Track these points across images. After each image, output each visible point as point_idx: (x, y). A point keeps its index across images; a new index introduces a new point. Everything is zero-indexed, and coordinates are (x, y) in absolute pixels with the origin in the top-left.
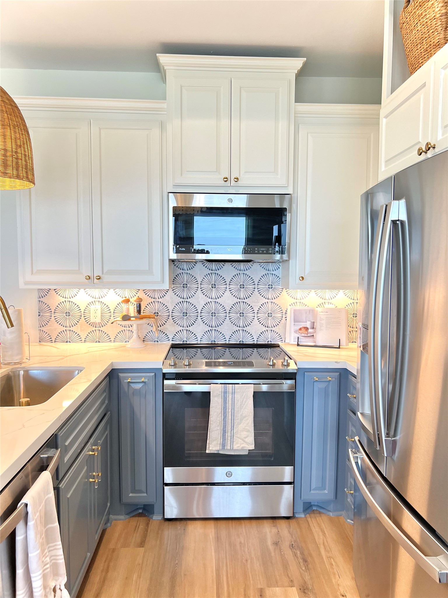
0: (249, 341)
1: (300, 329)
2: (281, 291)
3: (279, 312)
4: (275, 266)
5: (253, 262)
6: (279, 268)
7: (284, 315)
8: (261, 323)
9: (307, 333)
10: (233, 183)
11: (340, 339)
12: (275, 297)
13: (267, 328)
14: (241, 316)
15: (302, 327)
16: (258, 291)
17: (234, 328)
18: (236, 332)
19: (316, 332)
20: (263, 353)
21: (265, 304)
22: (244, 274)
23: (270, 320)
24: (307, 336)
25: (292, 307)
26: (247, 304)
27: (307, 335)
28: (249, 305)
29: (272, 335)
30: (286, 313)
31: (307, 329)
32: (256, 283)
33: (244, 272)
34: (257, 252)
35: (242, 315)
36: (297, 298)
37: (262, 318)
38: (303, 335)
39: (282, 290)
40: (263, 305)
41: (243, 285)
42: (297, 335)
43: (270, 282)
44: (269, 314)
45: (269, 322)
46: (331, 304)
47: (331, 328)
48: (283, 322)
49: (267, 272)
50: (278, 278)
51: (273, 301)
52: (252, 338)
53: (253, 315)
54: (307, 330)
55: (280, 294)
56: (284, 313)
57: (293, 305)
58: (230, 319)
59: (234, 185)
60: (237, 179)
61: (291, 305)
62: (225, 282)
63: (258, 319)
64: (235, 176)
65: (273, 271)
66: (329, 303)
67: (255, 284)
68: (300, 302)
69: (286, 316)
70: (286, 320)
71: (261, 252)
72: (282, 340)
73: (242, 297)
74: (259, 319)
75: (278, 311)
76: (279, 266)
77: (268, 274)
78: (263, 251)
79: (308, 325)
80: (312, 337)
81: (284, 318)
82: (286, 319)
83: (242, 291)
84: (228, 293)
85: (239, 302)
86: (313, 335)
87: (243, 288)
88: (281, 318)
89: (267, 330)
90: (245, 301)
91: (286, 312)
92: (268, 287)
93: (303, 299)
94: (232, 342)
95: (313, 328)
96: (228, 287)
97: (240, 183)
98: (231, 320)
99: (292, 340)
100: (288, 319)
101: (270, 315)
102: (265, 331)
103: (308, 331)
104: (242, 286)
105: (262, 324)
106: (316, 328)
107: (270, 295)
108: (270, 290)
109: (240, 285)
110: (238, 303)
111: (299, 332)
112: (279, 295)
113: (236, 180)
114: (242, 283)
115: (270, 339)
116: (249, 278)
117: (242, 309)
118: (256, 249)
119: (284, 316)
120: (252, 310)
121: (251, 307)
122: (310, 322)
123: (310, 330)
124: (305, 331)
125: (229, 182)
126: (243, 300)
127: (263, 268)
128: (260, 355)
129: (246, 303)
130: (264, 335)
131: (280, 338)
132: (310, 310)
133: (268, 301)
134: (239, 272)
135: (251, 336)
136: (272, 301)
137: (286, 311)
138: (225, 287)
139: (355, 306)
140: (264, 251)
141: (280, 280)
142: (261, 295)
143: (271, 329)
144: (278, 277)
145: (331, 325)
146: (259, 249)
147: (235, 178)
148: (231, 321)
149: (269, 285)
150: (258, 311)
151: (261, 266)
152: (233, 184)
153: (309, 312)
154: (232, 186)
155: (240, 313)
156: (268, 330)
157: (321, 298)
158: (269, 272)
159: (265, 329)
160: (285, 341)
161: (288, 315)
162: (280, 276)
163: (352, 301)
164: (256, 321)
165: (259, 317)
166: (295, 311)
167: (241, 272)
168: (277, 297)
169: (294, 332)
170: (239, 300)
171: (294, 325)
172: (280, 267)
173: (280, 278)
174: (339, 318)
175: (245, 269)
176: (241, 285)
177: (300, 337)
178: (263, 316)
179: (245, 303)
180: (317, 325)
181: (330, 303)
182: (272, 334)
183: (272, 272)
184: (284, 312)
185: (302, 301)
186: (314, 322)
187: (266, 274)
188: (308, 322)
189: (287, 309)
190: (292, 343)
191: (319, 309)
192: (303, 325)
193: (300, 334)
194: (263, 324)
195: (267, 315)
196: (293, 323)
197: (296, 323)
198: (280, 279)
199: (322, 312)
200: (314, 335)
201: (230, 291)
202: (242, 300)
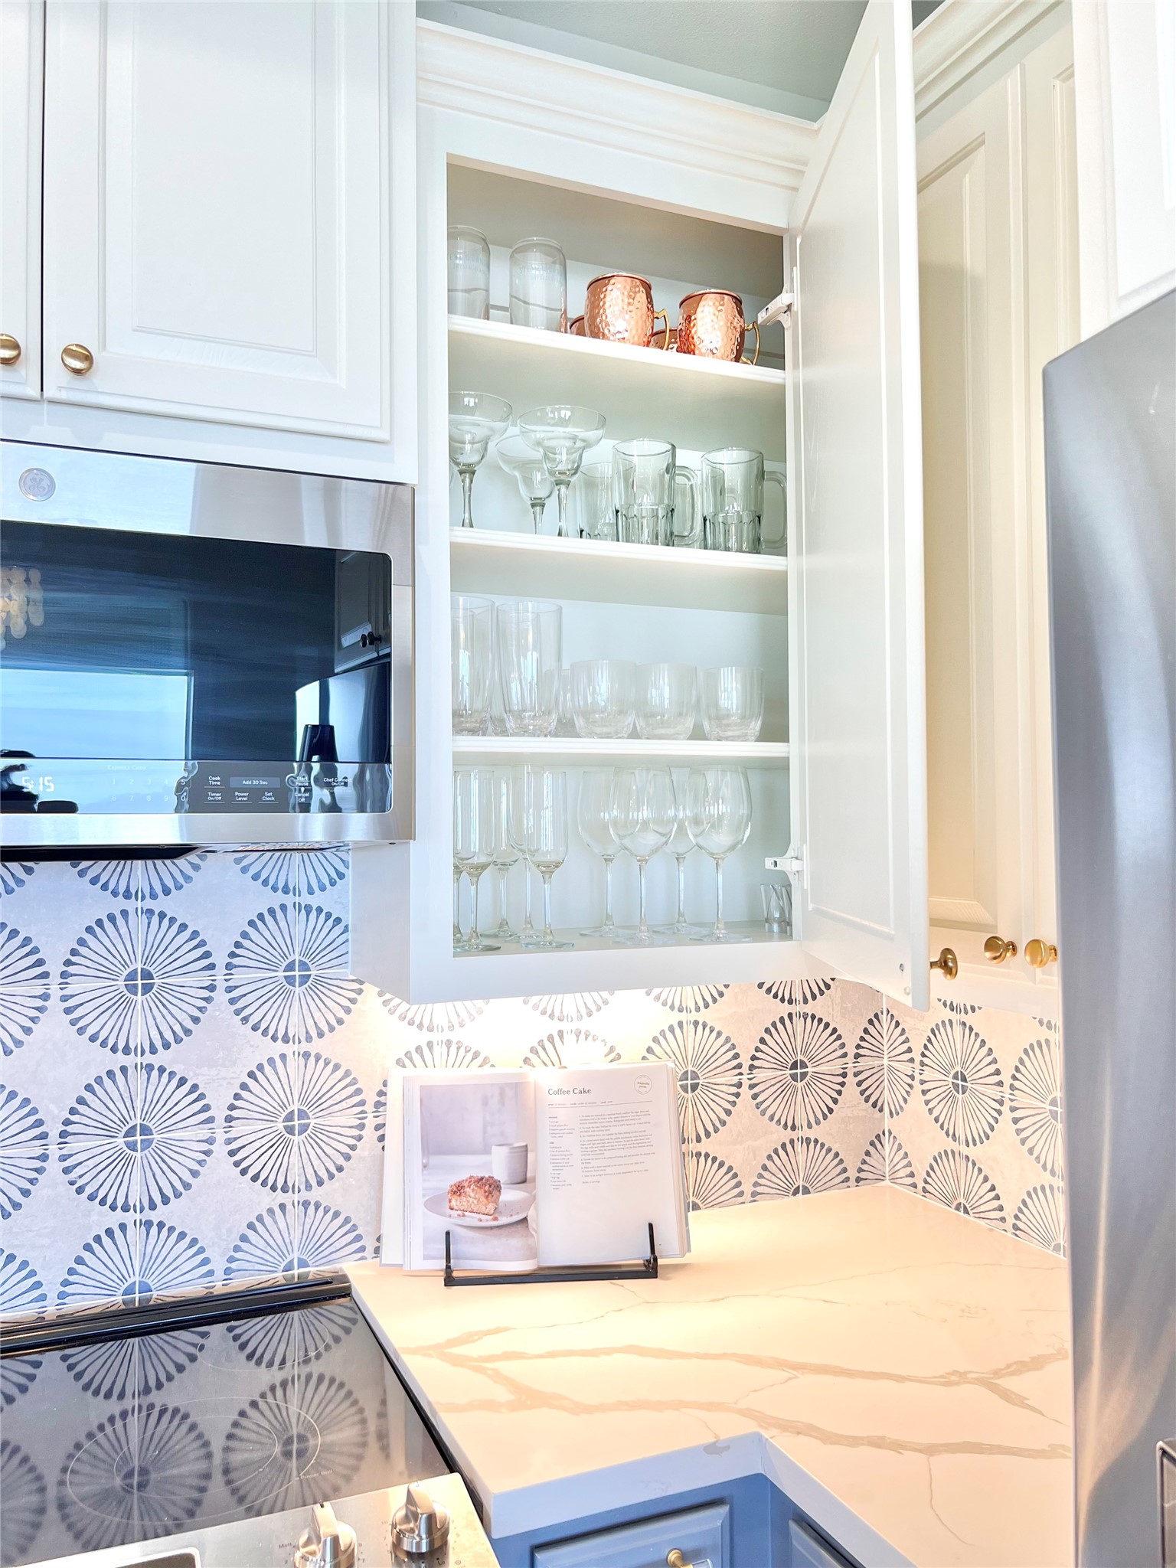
0: (181, 1279)
1: (458, 1190)
2: (353, 995)
3: (344, 1105)
4: (320, 867)
5: (198, 852)
6: (341, 876)
7: (370, 1116)
8: (252, 1172)
9: (491, 1207)
10: (58, 383)
11: (651, 1226)
12: (325, 1028)
13: (280, 1197)
14: (132, 1146)
15: (462, 1176)
16: (232, 1001)
17: (94, 1218)
18: (106, 1240)
19: (534, 1198)
20: (261, 1335)
21: (267, 1069)
22: (150, 912)
23: (295, 1149)
24: (491, 1228)
25: (410, 1070)
26: (172, 1074)
27: (496, 1219)
28: (182, 1081)
29: (307, 1227)
30: (379, 1105)
31: (490, 1187)
32: (220, 959)
33: (149, 903)
34: (218, 796)
35: (138, 1138)
36: (435, 1023)
37: (257, 1144)
38: (473, 1219)
39: (356, 986)
40: (259, 1074)
41: (147, 975)
42: (441, 1224)
43: (297, 950)
44: (290, 1117)
45: (295, 1159)
46: (590, 1038)
47: (609, 1170)
48: (366, 1153)
49: (279, 898)
50: (339, 929)
51: (313, 1048)
52: (200, 1258)
53: (204, 1132)
54: (495, 1193)
55: (348, 1011)
56: (369, 1107)
57: (416, 1057)
58: (66, 1171)
59: (63, 395)
60: (88, 358)
61: (407, 1062)
62: (40, 963)
63: (232, 1153)
64: (71, 340)
65: (311, 892)
66: (578, 1034)
67: (212, 967)
68: (449, 1043)
69: (379, 1121)
70: (382, 1138)
71: (242, 797)
72: (362, 1249)
73: (138, 1039)
74: (239, 1149)
75: (338, 1098)
76: (341, 868)
77: (283, 907)
78: (256, 793)
79: (497, 1165)
80: (519, 1227)
81: (369, 1134)
82: (381, 1132)
83: (139, 1006)
84: (53, 1024)
85: (124, 1070)
86: (525, 1220)
87: (147, 989)
88: (356, 1132)
89: (282, 1207)
90: (156, 1060)
91: (382, 1099)
92: (286, 977)
93: (462, 1025)
94: (86, 1301)
95: (524, 1181)
96: (55, 991)
97: (101, 388)
98: (73, 1176)
99: (418, 1251)
100: (392, 1132)
101: (295, 1123)
102: (271, 1211)
103: (496, 1201)
104: (142, 981)
105: (255, 1178)
106: (534, 1180)
107: (295, 1019)
108: (297, 989)
109: (126, 973)
110: (119, 1075)
111: (454, 1203)
112: (341, 1014)
113: (78, 365)
114: (139, 966)
115: (301, 1249)
116: (178, 933)
117: (138, 1105)
118: (215, 780)
119: (370, 1122)
120: (199, 1105)
121: (190, 1092)
122: (505, 1150)
123: (509, 1195)
124: (483, 1199)
125: (29, 368)
126: (149, 1058)
127: (255, 877)
128: (243, 1347)
129: (162, 1070)
130: (266, 1236)
131: (352, 1236)
132: (502, 1089)
133: (289, 1049)
134: (121, 903)
135: (194, 1249)
136: (305, 1046)
137: (381, 1093)
138: (40, 991)
139: (691, 1039)
140: (262, 791)
141: (349, 935)
142: (245, 1020)
143: (305, 1195)
144: (338, 920)
145: (608, 1154)
146: (234, 782)
147: (67, 351)
148: (72, 1183)
149: (290, 967)
150: (232, 1107)
151: (244, 870)
152: (60, 388)
153: (502, 1095)
154: (51, 402)
155: (130, 1132)
156: (289, 1207)
157: (544, 1013)
158: (289, 900)
159: (271, 1199)
160: (377, 1250)
161: (393, 1114)
162: (348, 919)
163: (675, 1017)
164: (220, 1164)
165: (235, 1139)
166: (429, 1097)
167: (130, 905)
168: (334, 1023)
169: (426, 1204)
170: (121, 1059)
171: (425, 1166)
172: (349, 873)
173: (346, 926)
174: (644, 1119)
175: (158, 889)
176: (132, 976)
177: (458, 1233)
178: (260, 1134)
179: (155, 1073)
180: (541, 1164)
181: (582, 1037)
182: (309, 1221)
183: (306, 899)
184: (371, 1098)
185: (454, 1037)
186: (526, 1146)
187: (271, 911)
188: (494, 1149)
189: (385, 1084)
190: (418, 1263)
191: (544, 1078)
192: (470, 1167)
193: (454, 1213)
194: (262, 1177)
195: (280, 1126)
196: (417, 1159)
197: (434, 1160)
198: (346, 930)
199: (560, 1092)
200: (531, 1214)
201: (68, 1011)
202: (139, 1060)
